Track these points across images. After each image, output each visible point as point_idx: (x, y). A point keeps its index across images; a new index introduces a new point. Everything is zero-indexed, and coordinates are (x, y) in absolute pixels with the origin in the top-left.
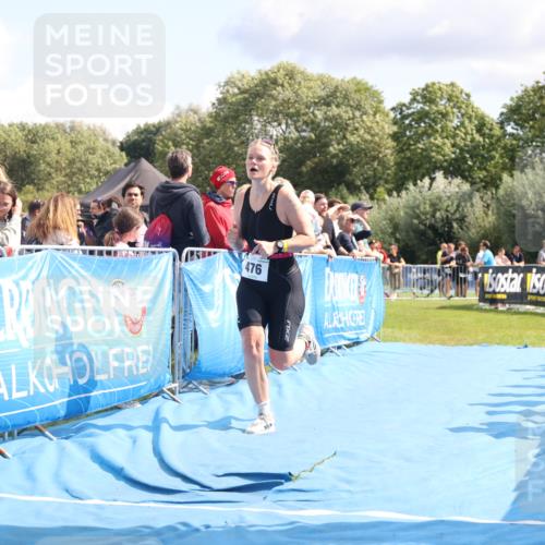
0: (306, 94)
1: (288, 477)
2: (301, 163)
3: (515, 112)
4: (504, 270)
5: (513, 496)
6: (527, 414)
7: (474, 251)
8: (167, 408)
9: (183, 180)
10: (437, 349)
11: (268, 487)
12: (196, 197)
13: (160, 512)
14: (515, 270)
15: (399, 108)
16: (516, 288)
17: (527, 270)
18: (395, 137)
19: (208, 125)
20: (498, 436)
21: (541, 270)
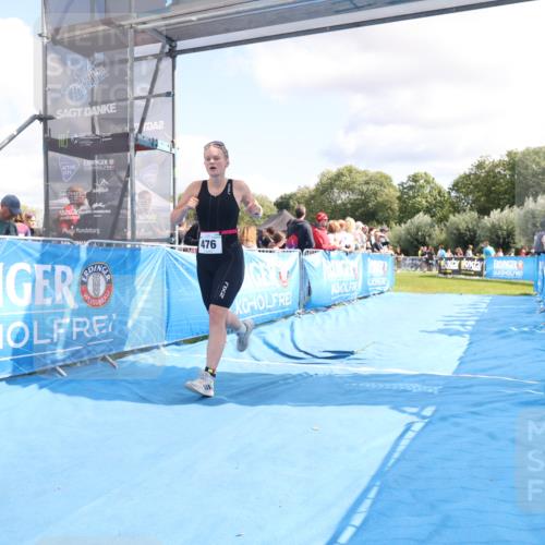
0: (362, 179)
1: (352, 353)
2: (357, 210)
3: (456, 186)
4: (450, 259)
5: (458, 363)
6: (463, 325)
7: (436, 250)
8: (297, 321)
9: (302, 219)
10: (419, 295)
11: (344, 357)
12: (308, 226)
13: (294, 368)
14: (456, 259)
15: (402, 184)
16: (456, 267)
17: (462, 259)
18: (399, 198)
19: (313, 193)
20: (451, 335)
21: (468, 259)
